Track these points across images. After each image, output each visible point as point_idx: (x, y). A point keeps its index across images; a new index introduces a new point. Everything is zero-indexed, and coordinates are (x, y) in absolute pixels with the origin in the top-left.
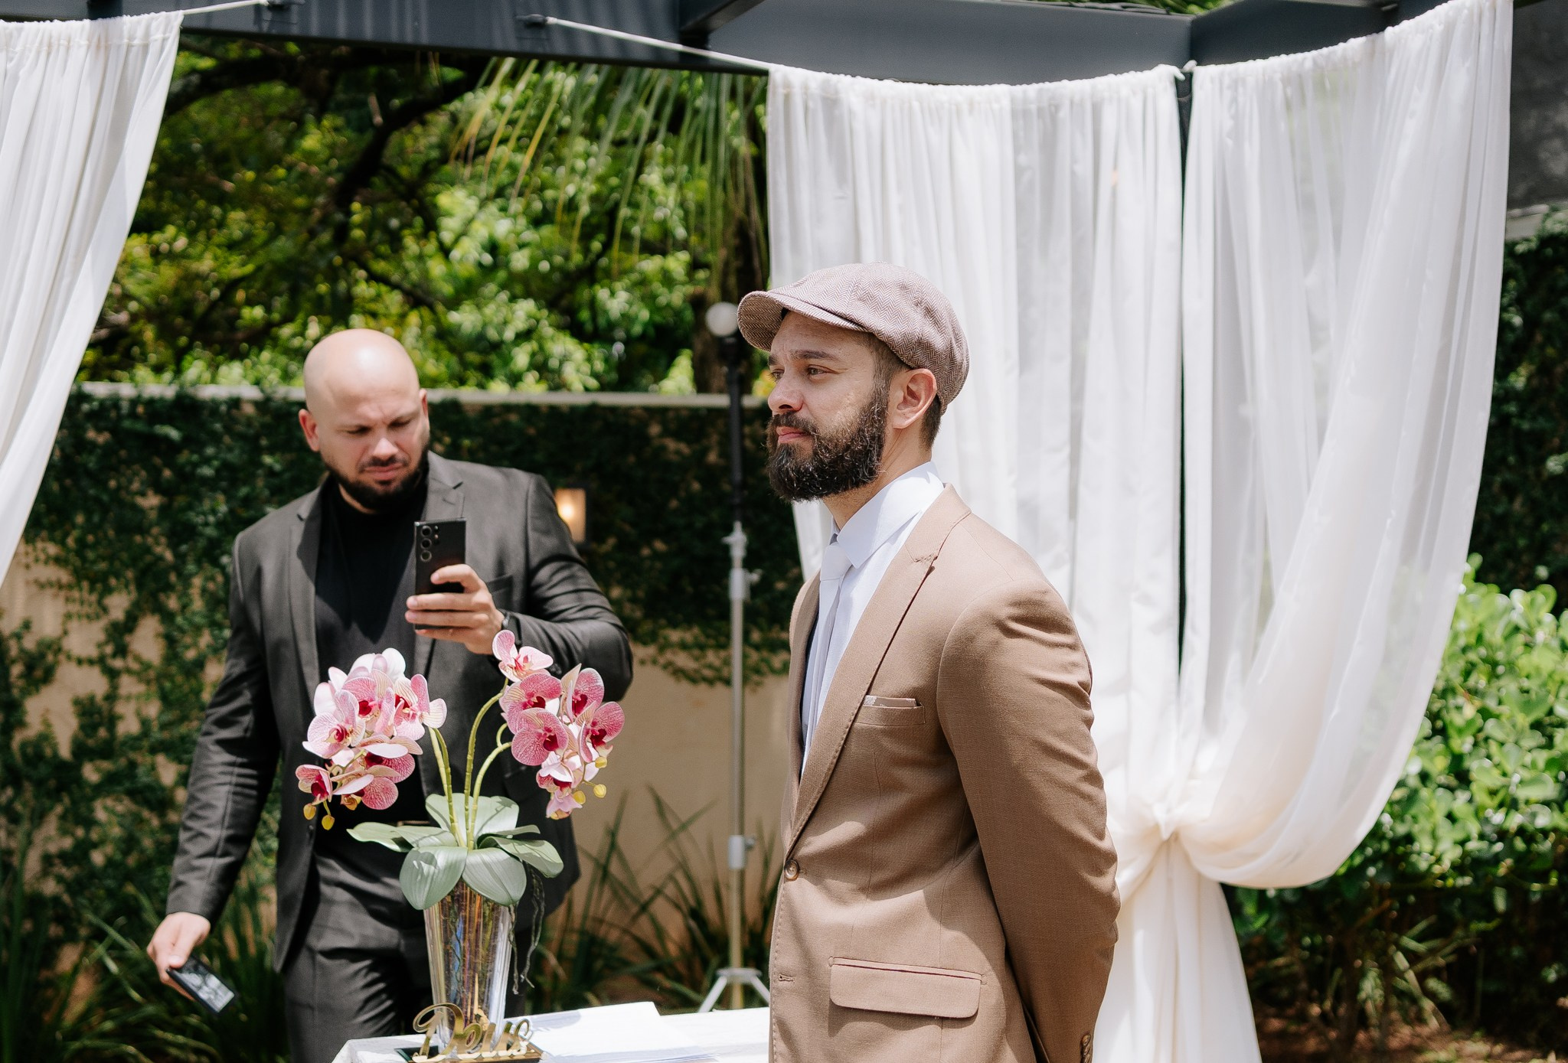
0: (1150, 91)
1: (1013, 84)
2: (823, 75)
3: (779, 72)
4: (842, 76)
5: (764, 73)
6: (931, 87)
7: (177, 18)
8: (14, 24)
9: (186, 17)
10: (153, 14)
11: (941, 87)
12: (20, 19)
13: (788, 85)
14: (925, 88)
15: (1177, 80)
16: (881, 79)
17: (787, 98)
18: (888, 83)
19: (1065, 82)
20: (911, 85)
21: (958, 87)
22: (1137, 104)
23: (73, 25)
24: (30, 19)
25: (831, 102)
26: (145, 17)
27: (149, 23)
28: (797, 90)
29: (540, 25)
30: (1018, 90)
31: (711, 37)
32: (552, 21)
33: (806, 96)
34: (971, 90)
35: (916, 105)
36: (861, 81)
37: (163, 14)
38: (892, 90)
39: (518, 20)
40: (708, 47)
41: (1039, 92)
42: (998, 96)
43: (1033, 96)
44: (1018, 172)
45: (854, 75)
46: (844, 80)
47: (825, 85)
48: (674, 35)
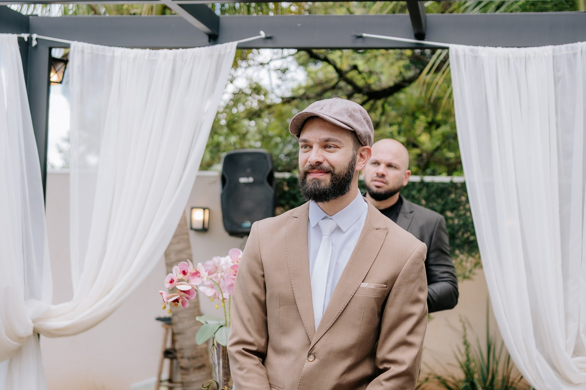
1: (555, 45)
2: (472, 47)
3: (453, 47)
5: (448, 48)
7: (235, 44)
8: (184, 50)
9: (238, 44)
10: (227, 44)
11: (523, 49)
12: (186, 48)
13: (457, 52)
14: (515, 49)
16: (496, 47)
17: (457, 57)
18: (499, 49)
19: (579, 43)
23: (202, 49)
24: (189, 48)
25: (476, 58)
26: (225, 45)
27: (226, 47)
28: (461, 53)
29: (361, 37)
30: (557, 47)
31: (426, 36)
32: (365, 35)
33: (465, 55)
34: (536, 49)
35: (511, 56)
36: (487, 48)
37: (231, 43)
38: (500, 51)
39: (352, 36)
40: (425, 40)
41: (567, 48)
42: (547, 50)
43: (564, 49)
44: (557, 80)
45: (484, 46)
46: (480, 48)
47: (472, 51)
48: (413, 36)
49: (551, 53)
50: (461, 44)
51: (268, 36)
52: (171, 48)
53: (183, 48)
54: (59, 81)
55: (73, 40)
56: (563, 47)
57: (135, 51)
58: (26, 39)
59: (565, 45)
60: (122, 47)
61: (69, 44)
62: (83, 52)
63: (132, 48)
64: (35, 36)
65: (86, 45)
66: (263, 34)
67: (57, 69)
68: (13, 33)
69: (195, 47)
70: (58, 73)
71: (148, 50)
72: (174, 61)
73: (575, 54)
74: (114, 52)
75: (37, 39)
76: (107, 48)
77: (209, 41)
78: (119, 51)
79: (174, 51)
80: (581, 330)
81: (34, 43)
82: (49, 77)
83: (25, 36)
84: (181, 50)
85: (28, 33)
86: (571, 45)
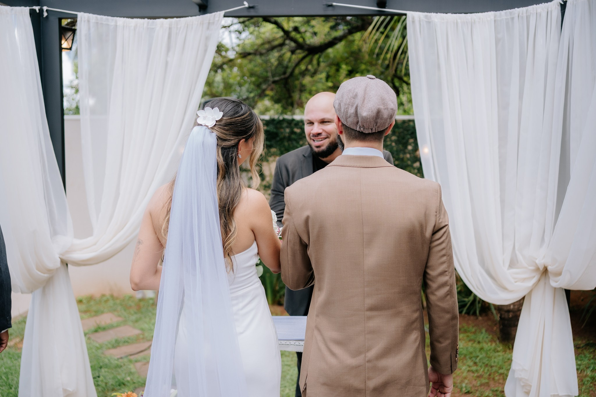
0: (550, 9)
1: (496, 11)
2: (426, 14)
3: (410, 14)
4: (432, 14)
5: (405, 15)
6: (465, 14)
7: (222, 13)
8: (179, 19)
9: (225, 13)
10: (216, 13)
11: (469, 14)
12: (180, 17)
13: (413, 18)
14: (463, 15)
15: (561, 4)
16: (447, 13)
17: (413, 22)
18: (449, 15)
19: (516, 9)
20: (458, 15)
21: (475, 14)
22: (544, 15)
23: (194, 18)
24: (183, 17)
25: (429, 22)
26: (213, 14)
27: (215, 15)
28: (417, 19)
29: (331, 6)
30: (498, 13)
31: (387, 5)
32: (334, 4)
33: (420, 21)
34: (480, 14)
35: (459, 21)
36: (439, 14)
37: (219, 12)
38: (450, 17)
39: (324, 5)
40: (386, 8)
41: (506, 13)
42: (490, 15)
43: (503, 14)
44: (497, 41)
45: (437, 13)
46: (433, 15)
47: (426, 16)
48: (376, 5)
49: (492, 18)
50: (416, 11)
51: (251, 5)
52: (166, 18)
53: (177, 17)
54: (68, 47)
55: (80, 11)
56: (503, 12)
57: (135, 20)
58: (38, 11)
59: (504, 11)
60: (124, 17)
61: (76, 15)
62: (89, 21)
63: (132, 18)
64: (45, 8)
65: (91, 15)
66: (246, 4)
67: (67, 37)
68: (26, 6)
69: (188, 17)
70: (68, 40)
71: (146, 19)
72: (170, 29)
73: (513, 19)
74: (116, 22)
75: (47, 11)
76: (110, 18)
77: (200, 11)
78: (121, 21)
79: (169, 20)
80: (516, 248)
81: (45, 14)
82: (61, 44)
83: (37, 8)
84: (175, 19)
85: (39, 6)
86: (509, 10)
